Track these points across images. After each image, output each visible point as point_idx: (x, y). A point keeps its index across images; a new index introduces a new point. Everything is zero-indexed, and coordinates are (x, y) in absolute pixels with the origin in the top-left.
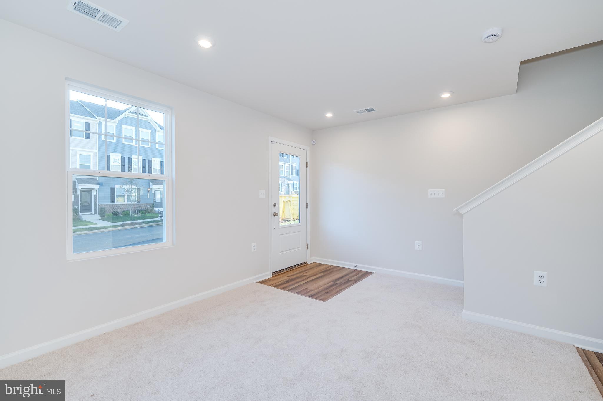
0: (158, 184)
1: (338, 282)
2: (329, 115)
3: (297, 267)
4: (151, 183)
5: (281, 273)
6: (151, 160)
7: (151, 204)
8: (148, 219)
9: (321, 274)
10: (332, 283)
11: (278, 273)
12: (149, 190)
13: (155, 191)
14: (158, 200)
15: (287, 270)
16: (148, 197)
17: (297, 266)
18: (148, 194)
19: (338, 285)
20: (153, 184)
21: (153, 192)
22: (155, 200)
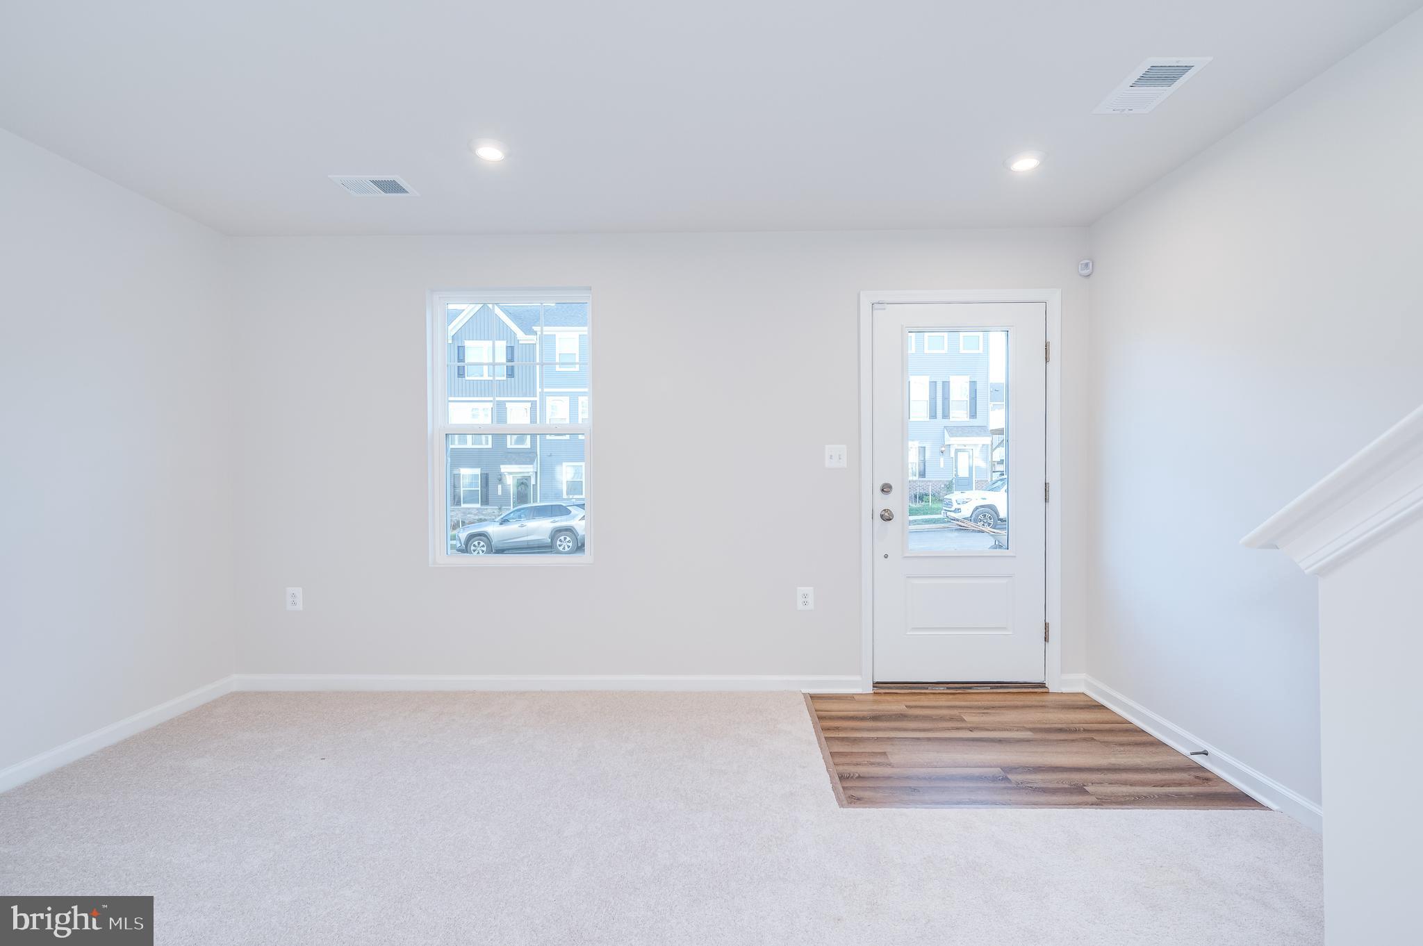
0: (961, 436)
1: (1009, 776)
2: (1025, 164)
3: (988, 691)
4: (947, 435)
5: (913, 691)
6: (949, 382)
7: (947, 481)
8: (931, 514)
9: (1028, 735)
10: (997, 771)
11: (897, 688)
12: (943, 449)
13: (957, 451)
14: (963, 473)
15: (941, 689)
16: (942, 465)
17: (992, 688)
18: (942, 460)
19: (1009, 785)
20: (952, 435)
21: (953, 455)
22: (957, 471)
